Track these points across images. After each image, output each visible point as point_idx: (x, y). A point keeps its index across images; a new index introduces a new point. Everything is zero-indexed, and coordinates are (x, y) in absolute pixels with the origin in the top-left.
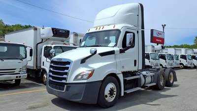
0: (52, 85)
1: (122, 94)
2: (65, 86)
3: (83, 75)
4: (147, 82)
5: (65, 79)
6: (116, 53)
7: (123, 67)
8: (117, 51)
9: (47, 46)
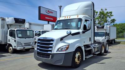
0: (39, 55)
1: (84, 59)
2: (51, 55)
3: (62, 48)
4: (95, 51)
5: (50, 51)
6: (80, 33)
7: (84, 42)
8: (81, 32)
9: (11, 30)
